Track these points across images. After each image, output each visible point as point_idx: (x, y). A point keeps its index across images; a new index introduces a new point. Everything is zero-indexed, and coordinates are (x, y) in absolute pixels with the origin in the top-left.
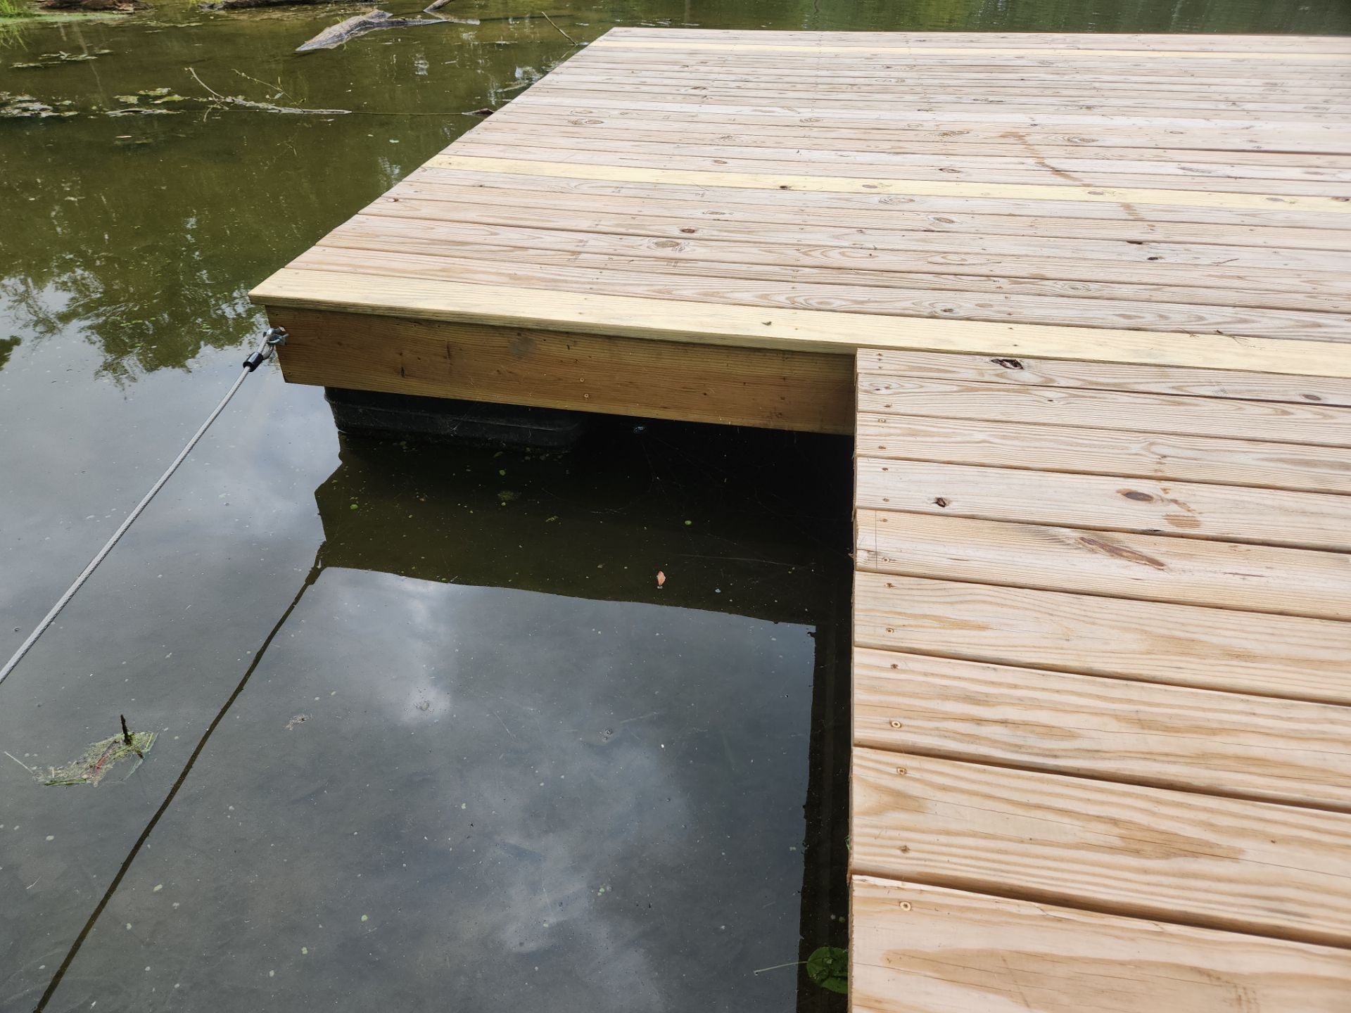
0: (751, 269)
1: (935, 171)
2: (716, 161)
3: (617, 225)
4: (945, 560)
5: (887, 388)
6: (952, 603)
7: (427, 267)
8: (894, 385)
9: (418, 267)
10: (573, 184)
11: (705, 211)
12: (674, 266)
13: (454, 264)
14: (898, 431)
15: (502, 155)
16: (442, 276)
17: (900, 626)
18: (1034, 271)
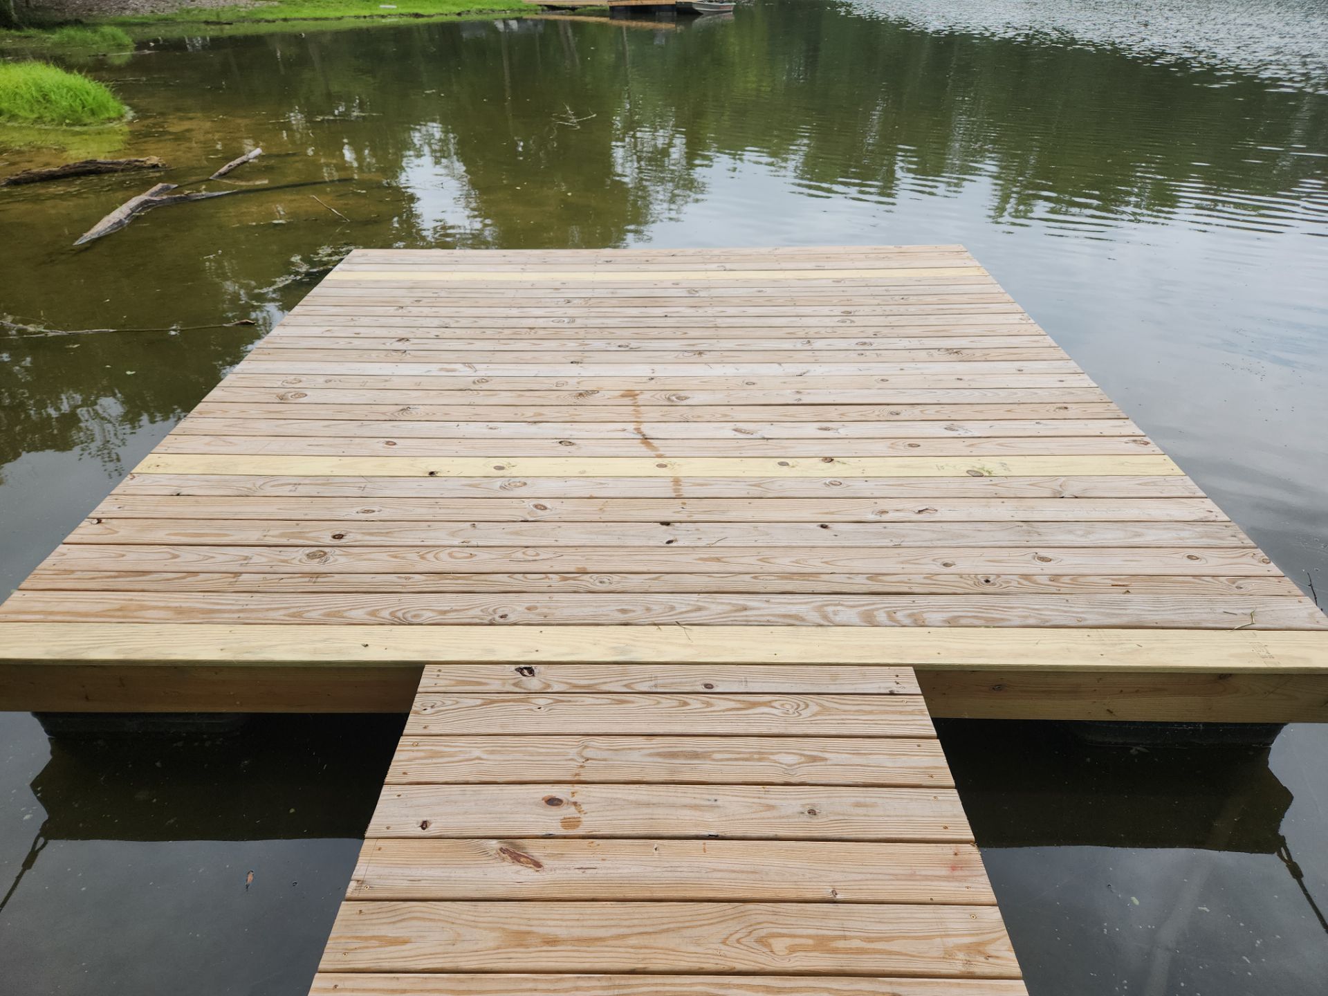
0: (374, 580)
1: (553, 445)
2: (388, 443)
3: (282, 535)
4: (406, 882)
5: (432, 707)
6: (394, 923)
7: (107, 607)
8: (439, 703)
9: (99, 608)
10: (260, 482)
11: (359, 509)
12: (315, 582)
13: (131, 600)
14: (422, 754)
15: (207, 449)
16: (118, 617)
17: (352, 950)
18: (580, 565)
